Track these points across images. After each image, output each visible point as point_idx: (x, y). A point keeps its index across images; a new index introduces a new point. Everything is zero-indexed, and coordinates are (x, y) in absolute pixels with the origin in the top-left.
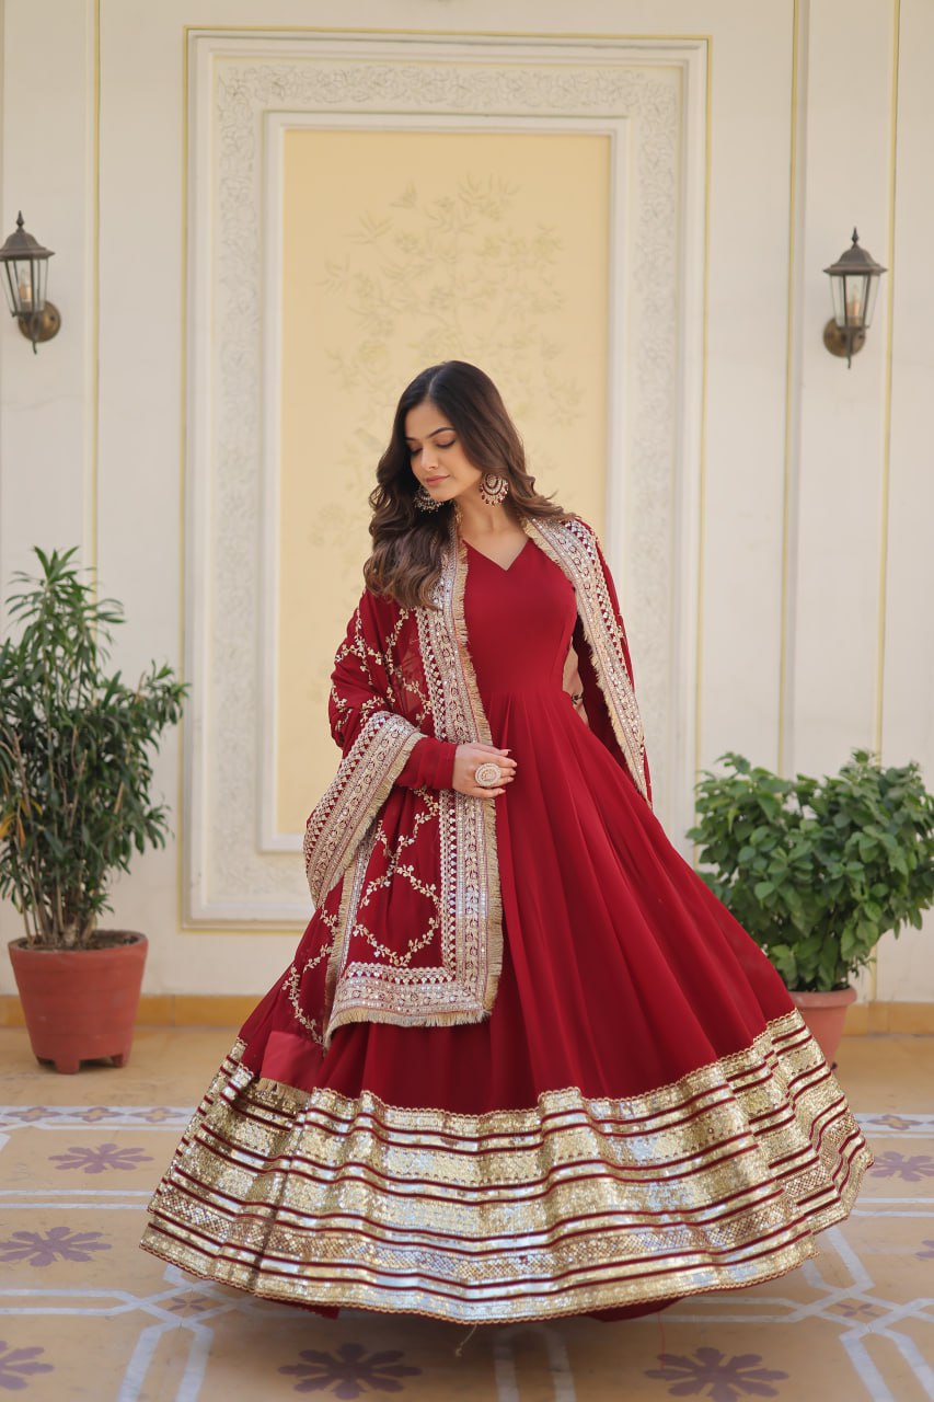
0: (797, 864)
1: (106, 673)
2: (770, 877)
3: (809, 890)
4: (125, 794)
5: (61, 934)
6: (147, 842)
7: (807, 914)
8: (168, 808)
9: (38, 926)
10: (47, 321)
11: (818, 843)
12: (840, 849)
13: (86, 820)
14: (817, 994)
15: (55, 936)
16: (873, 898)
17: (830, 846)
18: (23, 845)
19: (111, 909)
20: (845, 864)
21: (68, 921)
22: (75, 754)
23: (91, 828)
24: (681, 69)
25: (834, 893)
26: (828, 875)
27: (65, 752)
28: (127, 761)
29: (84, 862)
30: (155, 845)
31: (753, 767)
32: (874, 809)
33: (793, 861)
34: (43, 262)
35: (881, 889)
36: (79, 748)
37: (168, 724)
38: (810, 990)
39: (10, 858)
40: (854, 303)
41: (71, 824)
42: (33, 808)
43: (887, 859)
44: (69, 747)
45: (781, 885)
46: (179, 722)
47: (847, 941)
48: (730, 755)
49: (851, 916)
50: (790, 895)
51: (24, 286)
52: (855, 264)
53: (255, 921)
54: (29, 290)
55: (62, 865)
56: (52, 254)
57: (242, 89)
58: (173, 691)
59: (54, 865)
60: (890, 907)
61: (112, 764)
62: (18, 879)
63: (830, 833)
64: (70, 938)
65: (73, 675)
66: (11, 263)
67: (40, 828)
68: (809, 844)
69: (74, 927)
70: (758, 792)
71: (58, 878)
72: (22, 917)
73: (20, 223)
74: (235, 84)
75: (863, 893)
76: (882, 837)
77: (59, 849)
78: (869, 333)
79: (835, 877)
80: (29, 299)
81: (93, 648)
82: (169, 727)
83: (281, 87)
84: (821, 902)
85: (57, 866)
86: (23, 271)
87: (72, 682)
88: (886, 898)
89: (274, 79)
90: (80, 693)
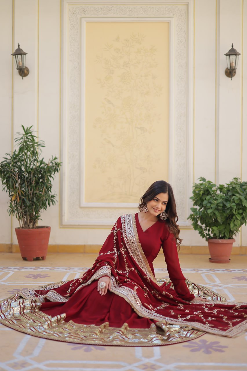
0: (219, 205)
1: (40, 159)
2: (211, 208)
3: (222, 211)
4: (45, 190)
5: (28, 226)
6: (51, 204)
7: (221, 218)
8: (56, 195)
9: (23, 224)
10: (26, 71)
11: (224, 199)
12: (230, 201)
13: (35, 196)
14: (225, 240)
15: (27, 226)
16: (239, 213)
17: (227, 200)
18: (19, 202)
19: (41, 220)
20: (231, 204)
21: (30, 222)
22: (32, 178)
23: (36, 198)
24: (187, 5)
25: (228, 212)
26: (227, 207)
27: (29, 178)
28: (46, 181)
29: (34, 206)
30: (53, 204)
31: (207, 181)
32: (238, 190)
33: (218, 204)
34: (25, 56)
35: (241, 211)
36: (33, 177)
37: (56, 172)
38: (223, 239)
39: (15, 206)
40: (232, 62)
41: (31, 197)
42: (21, 193)
43: (242, 203)
44: (30, 176)
45: (214, 210)
46: (59, 172)
47: (232, 225)
48: (201, 178)
49: (233, 218)
50: (217, 213)
51: (20, 62)
52: (233, 53)
53: (79, 225)
54: (21, 63)
55: (29, 207)
56: (27, 54)
57: (75, 12)
58: (57, 164)
59: (27, 207)
60: (243, 216)
61: (42, 182)
62: (17, 211)
63: (228, 197)
64: (31, 226)
65: (32, 160)
66: (16, 56)
67: (23, 197)
68: (222, 199)
69: (32, 224)
70: (208, 187)
71: (28, 211)
72: (19, 221)
73: (19, 46)
74: (73, 11)
75: (236, 212)
76: (240, 196)
77: (28, 203)
78: (237, 70)
79: (228, 207)
80: (21, 65)
81: (37, 153)
82: (56, 173)
83: (85, 11)
84: (225, 215)
85: (28, 208)
86: (20, 58)
87: (32, 161)
88: (242, 214)
89: (83, 10)
90: (34, 164)
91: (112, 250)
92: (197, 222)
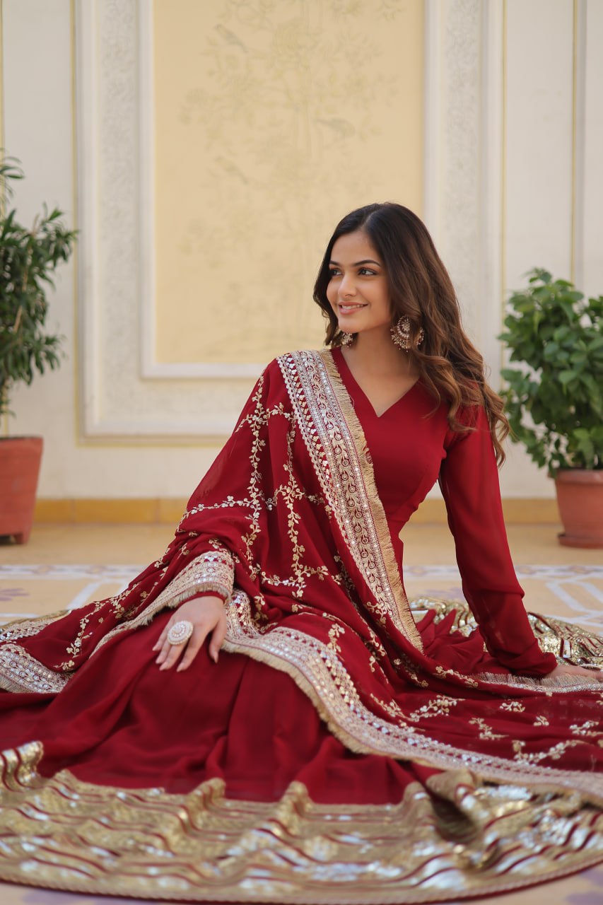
0: (596, 354)
1: (4, 215)
2: (571, 365)
4: (22, 317)
6: (46, 365)
8: (63, 336)
19: (13, 414)
28: (24, 288)
30: (52, 367)
31: (554, 279)
33: (592, 352)
37: (60, 260)
45: (582, 373)
46: (70, 259)
48: (537, 271)
50: (589, 381)
53: (138, 436)
58: (63, 235)
61: (14, 293)
70: (560, 299)
82: (61, 264)
91: (242, 493)
92: (519, 416)
